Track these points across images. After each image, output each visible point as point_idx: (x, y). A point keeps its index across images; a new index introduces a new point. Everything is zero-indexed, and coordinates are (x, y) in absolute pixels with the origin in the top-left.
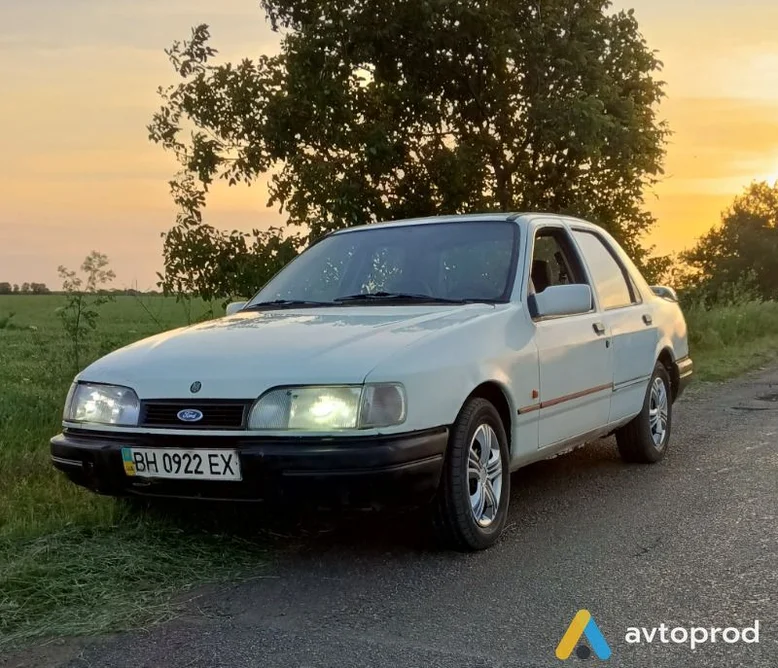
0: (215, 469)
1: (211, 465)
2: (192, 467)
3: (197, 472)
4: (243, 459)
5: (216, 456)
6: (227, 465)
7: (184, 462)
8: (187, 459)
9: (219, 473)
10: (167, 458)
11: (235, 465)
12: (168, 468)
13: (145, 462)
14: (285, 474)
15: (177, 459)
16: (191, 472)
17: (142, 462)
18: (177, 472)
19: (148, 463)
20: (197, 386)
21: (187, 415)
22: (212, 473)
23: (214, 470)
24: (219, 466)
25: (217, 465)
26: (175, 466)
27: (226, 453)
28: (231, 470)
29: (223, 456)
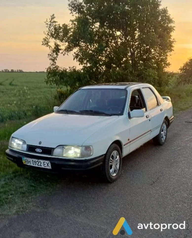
0: (45, 165)
1: (44, 164)
2: (39, 164)
4: (51, 163)
5: (45, 162)
6: (48, 165)
7: (37, 163)
8: (38, 162)
9: (46, 166)
10: (33, 161)
11: (50, 165)
12: (33, 164)
14: (63, 168)
15: (35, 162)
16: (39, 165)
17: (27, 161)
18: (36, 165)
19: (29, 162)
20: (40, 143)
21: (38, 150)
24: (46, 165)
25: (45, 164)
26: (35, 164)
27: (47, 162)
28: (49, 166)
29: (46, 163)
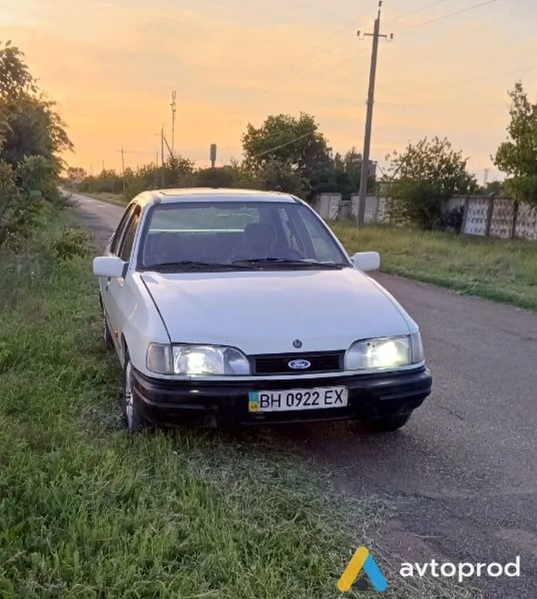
0: (328, 400)
1: (326, 397)
2: (310, 401)
3: (313, 404)
4: (351, 392)
5: (331, 391)
6: (339, 397)
7: (304, 399)
8: (307, 395)
9: (331, 403)
10: (290, 397)
11: (345, 398)
12: (290, 403)
13: (270, 401)
14: (381, 399)
15: (299, 396)
16: (309, 404)
17: (267, 401)
18: (297, 405)
19: (272, 401)
20: (298, 344)
21: (297, 364)
22: (326, 403)
23: (327, 402)
24: (334, 398)
25: (330, 397)
26: (296, 402)
27: (339, 389)
28: (340, 400)
29: (336, 392)
